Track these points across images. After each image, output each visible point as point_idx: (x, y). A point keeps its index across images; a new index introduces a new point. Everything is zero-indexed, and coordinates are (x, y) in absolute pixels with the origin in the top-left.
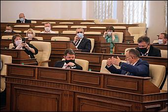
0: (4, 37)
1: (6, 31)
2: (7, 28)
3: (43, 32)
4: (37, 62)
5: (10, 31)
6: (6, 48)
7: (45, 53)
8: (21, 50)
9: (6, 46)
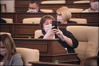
0: (26, 21)
1: (30, 11)
2: (31, 5)
3: (87, 11)
4: (78, 59)
5: (35, 11)
6: (30, 38)
7: (91, 45)
8: (53, 40)
9: (30, 35)
